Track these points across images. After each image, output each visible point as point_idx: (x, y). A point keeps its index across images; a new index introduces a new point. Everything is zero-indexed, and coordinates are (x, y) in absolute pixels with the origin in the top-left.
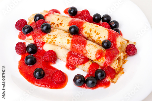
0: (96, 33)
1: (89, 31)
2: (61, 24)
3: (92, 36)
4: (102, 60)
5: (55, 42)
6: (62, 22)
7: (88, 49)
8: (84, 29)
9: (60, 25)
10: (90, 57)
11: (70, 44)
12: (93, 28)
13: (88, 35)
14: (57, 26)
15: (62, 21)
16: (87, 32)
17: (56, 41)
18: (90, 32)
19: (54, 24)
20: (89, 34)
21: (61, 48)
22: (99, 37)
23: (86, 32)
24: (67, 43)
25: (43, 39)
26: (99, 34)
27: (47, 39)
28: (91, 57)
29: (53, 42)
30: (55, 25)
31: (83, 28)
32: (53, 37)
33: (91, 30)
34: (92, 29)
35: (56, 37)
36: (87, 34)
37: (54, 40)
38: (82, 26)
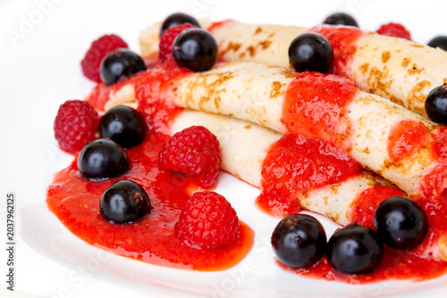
0: (410, 67)
1: (380, 61)
2: (265, 45)
3: (388, 80)
4: (416, 162)
5: (222, 95)
6: (271, 39)
7: (357, 118)
8: (358, 52)
9: (261, 47)
10: (365, 155)
11: (281, 100)
12: (399, 51)
13: (373, 79)
14: (248, 54)
15: (271, 36)
16: (370, 67)
17: (224, 90)
18: (380, 67)
19: (236, 47)
20: (378, 72)
21: (248, 127)
22: (420, 81)
23: (365, 67)
24: (268, 94)
25: (175, 89)
26: (419, 72)
27: (191, 88)
28: (367, 151)
29: (215, 96)
30: (242, 50)
31: (354, 50)
32: (218, 78)
33: (386, 57)
34: (393, 54)
35: (226, 78)
36: (367, 75)
37: (218, 88)
38: (353, 44)
